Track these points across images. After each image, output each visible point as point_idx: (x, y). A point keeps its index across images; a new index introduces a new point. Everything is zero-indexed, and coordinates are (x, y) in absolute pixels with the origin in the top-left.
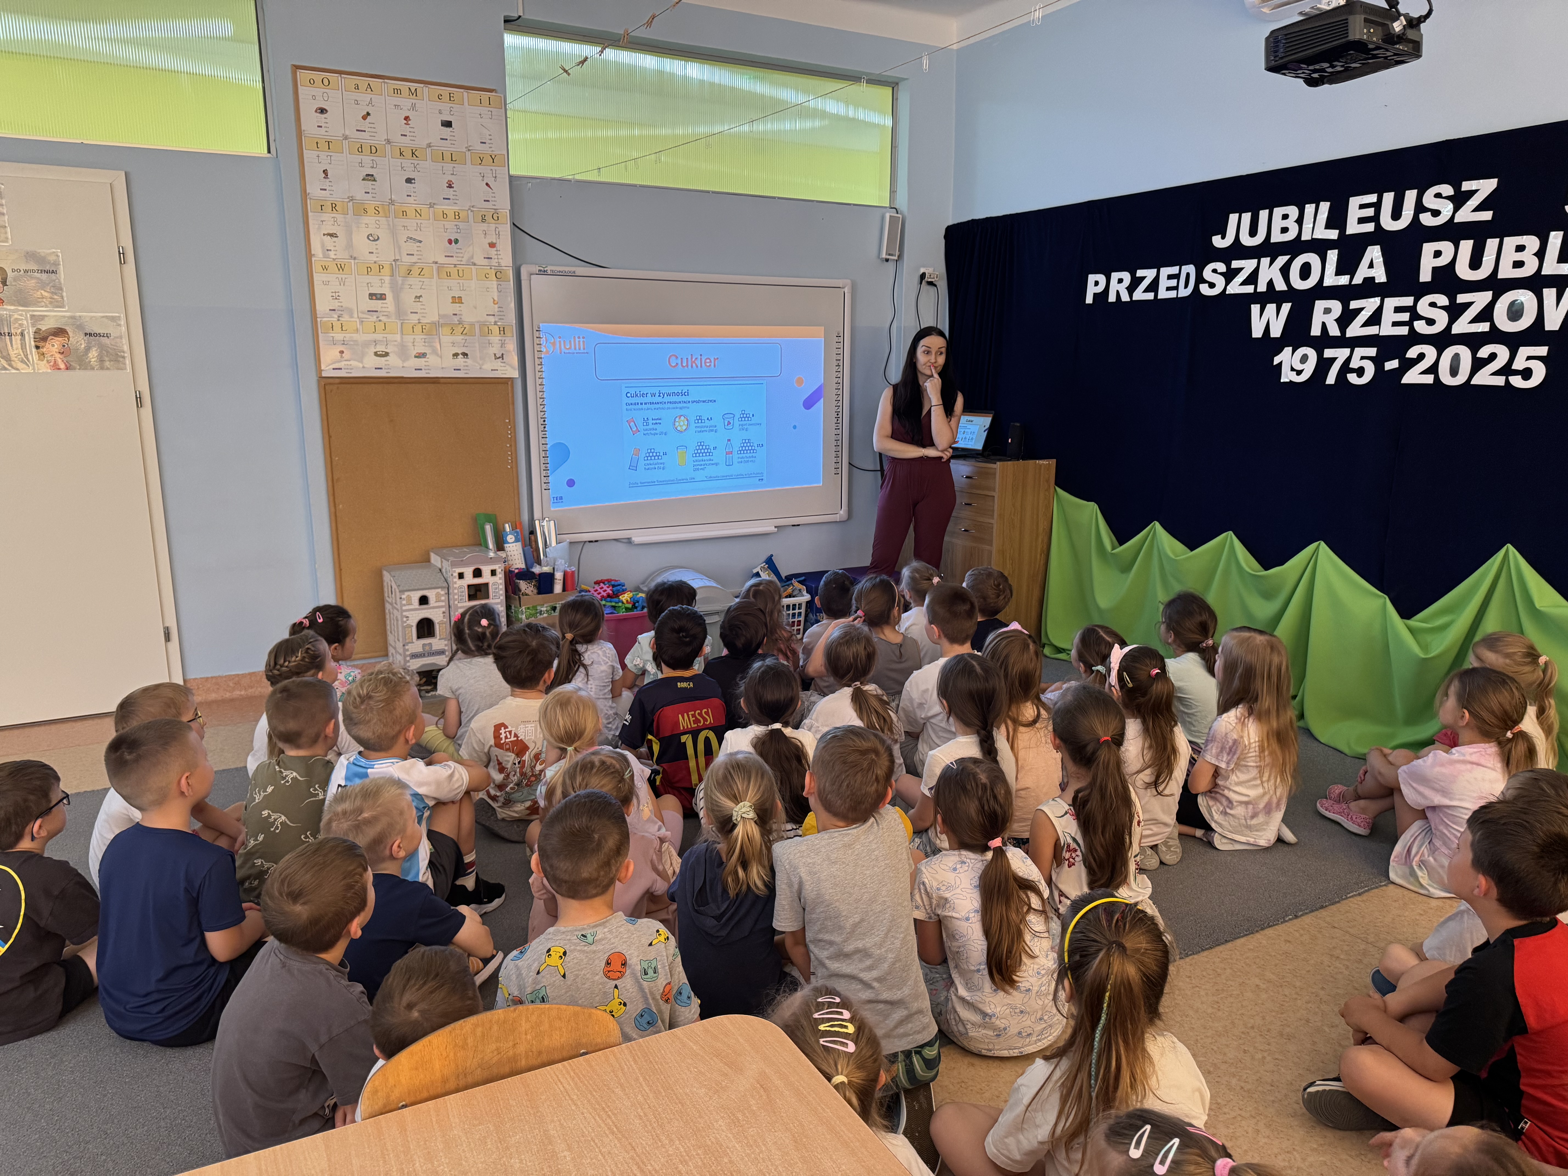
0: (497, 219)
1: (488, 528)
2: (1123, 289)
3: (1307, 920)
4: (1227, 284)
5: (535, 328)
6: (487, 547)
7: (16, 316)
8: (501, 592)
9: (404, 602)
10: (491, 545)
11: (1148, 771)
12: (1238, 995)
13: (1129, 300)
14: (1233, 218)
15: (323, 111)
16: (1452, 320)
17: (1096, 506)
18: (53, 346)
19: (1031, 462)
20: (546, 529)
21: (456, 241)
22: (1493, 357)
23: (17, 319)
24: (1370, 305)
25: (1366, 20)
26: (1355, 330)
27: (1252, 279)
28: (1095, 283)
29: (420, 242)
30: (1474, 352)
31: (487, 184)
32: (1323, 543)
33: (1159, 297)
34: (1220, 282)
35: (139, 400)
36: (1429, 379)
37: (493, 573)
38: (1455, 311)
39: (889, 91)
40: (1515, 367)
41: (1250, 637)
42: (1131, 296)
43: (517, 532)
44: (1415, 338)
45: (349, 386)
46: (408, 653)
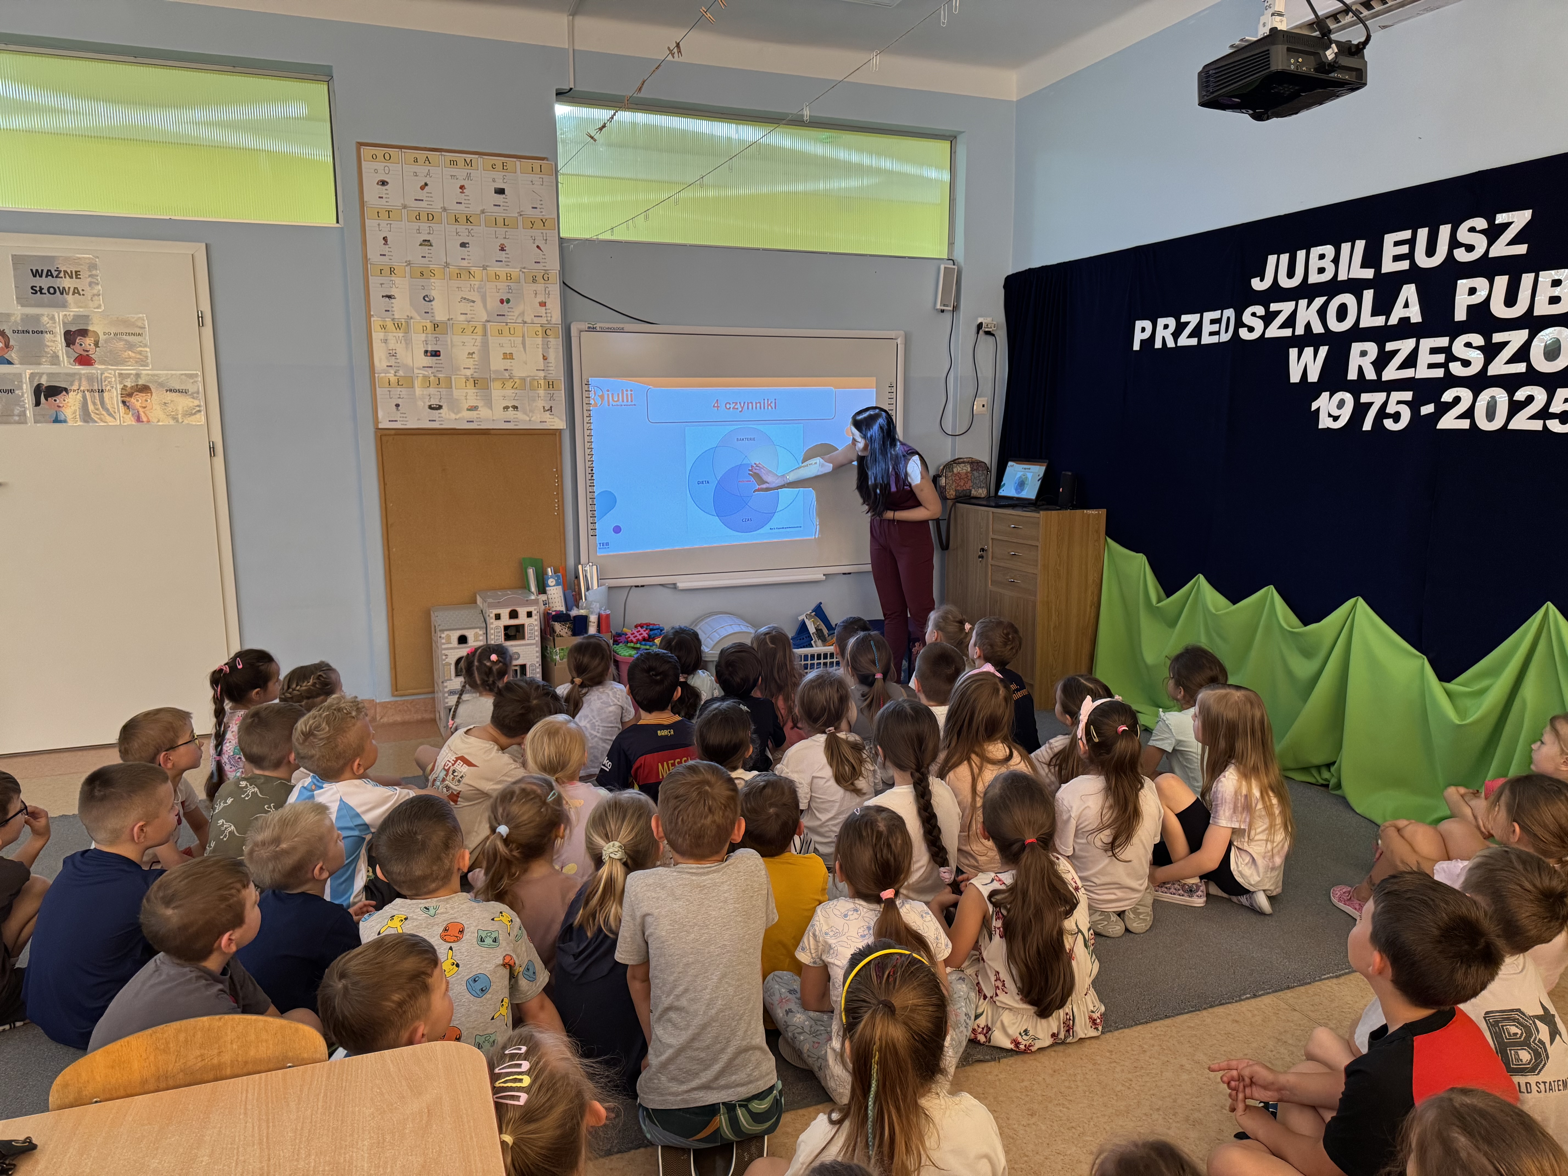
0: (545, 278)
1: (531, 572)
2: (1168, 335)
3: (1267, 1000)
4: (1265, 328)
5: (584, 382)
6: (529, 590)
7: (106, 374)
8: (536, 633)
9: (444, 641)
10: (533, 588)
11: (1107, 832)
12: (1157, 1074)
13: (1174, 346)
14: (1272, 259)
15: (384, 183)
16: (1488, 361)
17: (1144, 558)
18: (138, 401)
19: (1078, 512)
20: (589, 572)
21: (508, 301)
22: (1530, 399)
23: (106, 377)
24: (1406, 346)
25: (1289, 50)
26: (1391, 373)
27: (1290, 322)
28: (1141, 330)
29: (474, 302)
30: (1511, 394)
31: (538, 247)
32: (1361, 600)
33: (1202, 343)
34: (1259, 325)
35: (212, 450)
36: (1465, 424)
37: (529, 614)
38: (1491, 351)
39: (947, 145)
40: (1552, 410)
41: (1226, 695)
42: (1176, 342)
43: (558, 577)
44: (1451, 381)
45: (402, 437)
46: (446, 690)
